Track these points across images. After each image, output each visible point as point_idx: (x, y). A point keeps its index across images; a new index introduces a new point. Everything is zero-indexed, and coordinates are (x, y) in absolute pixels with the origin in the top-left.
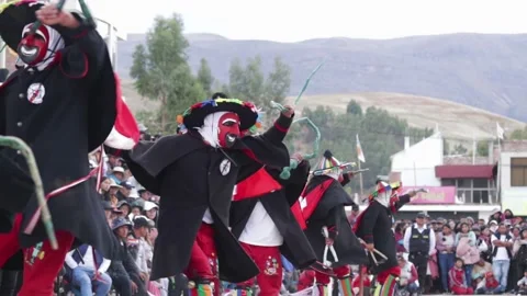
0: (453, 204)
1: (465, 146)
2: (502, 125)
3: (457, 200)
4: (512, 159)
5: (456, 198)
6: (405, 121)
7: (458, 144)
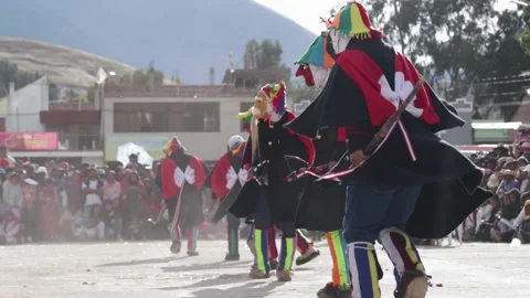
0: (57, 150)
1: (76, 91)
2: (107, 70)
3: (60, 147)
4: (115, 105)
5: (59, 144)
6: (15, 65)
7: (69, 89)
